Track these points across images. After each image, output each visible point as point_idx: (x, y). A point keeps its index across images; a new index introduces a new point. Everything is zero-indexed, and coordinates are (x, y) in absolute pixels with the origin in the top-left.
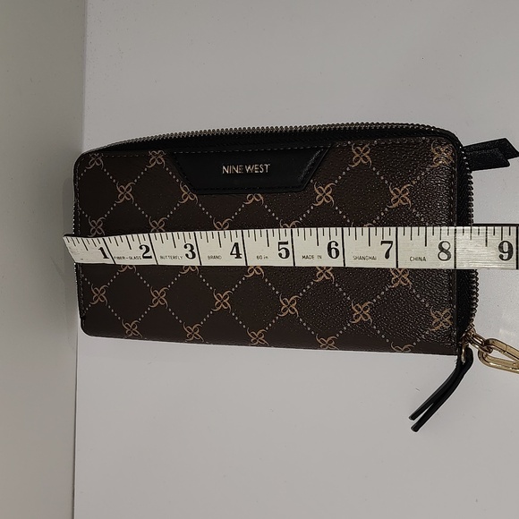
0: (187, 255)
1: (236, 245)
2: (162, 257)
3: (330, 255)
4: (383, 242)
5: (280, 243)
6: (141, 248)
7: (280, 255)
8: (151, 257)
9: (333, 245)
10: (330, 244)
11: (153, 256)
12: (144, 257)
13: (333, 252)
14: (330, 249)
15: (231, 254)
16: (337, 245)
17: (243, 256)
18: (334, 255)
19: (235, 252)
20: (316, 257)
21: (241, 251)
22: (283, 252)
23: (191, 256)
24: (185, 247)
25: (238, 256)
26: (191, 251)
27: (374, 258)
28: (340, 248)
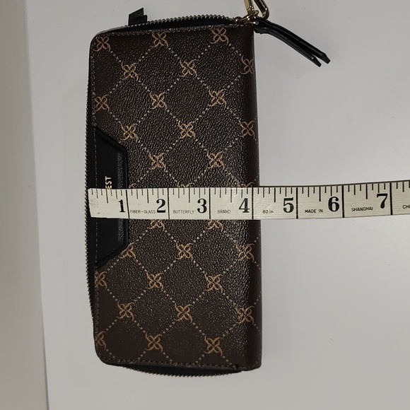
0: (199, 210)
1: (246, 200)
2: (175, 212)
3: (331, 209)
4: (378, 195)
5: (285, 199)
6: (158, 202)
7: (285, 210)
8: (164, 211)
9: (334, 200)
10: (331, 199)
11: (167, 211)
12: (158, 211)
13: (334, 206)
14: (330, 203)
15: (240, 209)
16: (337, 200)
17: (250, 211)
18: (334, 208)
19: (243, 207)
20: (317, 211)
21: (249, 206)
22: (288, 207)
23: (202, 210)
24: (199, 202)
25: (246, 211)
26: (203, 205)
27: (371, 209)
28: (340, 202)
